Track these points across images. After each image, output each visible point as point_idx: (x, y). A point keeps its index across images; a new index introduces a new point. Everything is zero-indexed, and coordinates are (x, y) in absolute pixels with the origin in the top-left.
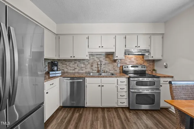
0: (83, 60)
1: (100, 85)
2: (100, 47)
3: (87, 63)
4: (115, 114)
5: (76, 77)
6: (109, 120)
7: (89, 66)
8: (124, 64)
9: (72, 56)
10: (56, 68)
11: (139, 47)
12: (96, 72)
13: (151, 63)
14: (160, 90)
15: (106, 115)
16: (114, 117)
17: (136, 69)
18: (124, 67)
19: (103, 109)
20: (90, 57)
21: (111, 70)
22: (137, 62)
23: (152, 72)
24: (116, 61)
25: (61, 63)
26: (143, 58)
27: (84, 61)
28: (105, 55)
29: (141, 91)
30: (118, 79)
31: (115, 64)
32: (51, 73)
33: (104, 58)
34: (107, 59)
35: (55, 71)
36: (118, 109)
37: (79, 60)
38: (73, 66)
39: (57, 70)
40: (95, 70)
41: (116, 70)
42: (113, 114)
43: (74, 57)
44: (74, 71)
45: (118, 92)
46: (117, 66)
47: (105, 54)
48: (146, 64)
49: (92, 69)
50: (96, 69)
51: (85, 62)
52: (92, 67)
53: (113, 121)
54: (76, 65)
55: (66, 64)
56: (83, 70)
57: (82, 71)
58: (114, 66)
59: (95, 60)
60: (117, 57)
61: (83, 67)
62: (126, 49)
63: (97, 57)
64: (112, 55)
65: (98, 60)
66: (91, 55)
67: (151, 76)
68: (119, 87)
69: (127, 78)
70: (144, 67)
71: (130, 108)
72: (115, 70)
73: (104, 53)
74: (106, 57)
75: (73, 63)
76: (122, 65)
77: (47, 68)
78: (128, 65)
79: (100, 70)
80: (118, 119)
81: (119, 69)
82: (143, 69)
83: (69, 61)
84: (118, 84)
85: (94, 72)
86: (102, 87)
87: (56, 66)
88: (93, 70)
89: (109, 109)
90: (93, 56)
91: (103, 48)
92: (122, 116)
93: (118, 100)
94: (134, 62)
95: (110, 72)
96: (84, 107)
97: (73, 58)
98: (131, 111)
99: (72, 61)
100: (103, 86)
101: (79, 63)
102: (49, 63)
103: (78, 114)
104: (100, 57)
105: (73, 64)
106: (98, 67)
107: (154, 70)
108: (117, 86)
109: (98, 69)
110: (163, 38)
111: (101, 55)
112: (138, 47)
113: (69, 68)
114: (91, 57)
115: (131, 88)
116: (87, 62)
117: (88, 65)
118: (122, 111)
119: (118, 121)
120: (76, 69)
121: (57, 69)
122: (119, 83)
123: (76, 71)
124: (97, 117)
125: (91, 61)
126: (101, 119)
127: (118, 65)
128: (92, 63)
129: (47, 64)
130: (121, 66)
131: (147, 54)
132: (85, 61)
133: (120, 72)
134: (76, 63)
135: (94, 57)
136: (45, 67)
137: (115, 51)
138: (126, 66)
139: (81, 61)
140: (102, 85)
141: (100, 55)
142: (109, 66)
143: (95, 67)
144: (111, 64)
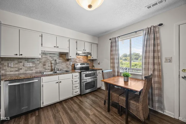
0: (32, 58)
1: (58, 81)
2: (55, 47)
3: (38, 62)
4: (72, 102)
5: (29, 77)
6: (69, 108)
7: (41, 65)
8: (75, 63)
9: (18, 54)
11: (85, 50)
13: (92, 62)
14: (97, 78)
15: (65, 105)
16: (72, 104)
17: (84, 66)
18: (75, 64)
19: (60, 103)
20: (42, 56)
21: (64, 68)
22: (84, 61)
23: (92, 67)
24: (69, 60)
26: (87, 58)
27: (33, 60)
29: (88, 80)
30: (73, 75)
31: (68, 63)
33: (58, 57)
36: (73, 98)
37: (27, 59)
38: (17, 66)
40: (49, 69)
41: (69, 68)
42: (71, 103)
43: (21, 55)
44: (17, 73)
45: (73, 84)
48: (89, 62)
50: (50, 68)
52: (45, 67)
53: (71, 107)
54: (21, 64)
55: (2, 64)
56: (32, 70)
57: (31, 72)
58: (67, 64)
59: (49, 59)
60: (71, 57)
61: (32, 67)
62: (77, 51)
63: (50, 56)
64: (65, 54)
65: (52, 59)
66: (44, 53)
67: (92, 70)
68: (74, 80)
69: (79, 73)
70: (88, 65)
71: (82, 94)
73: (58, 53)
74: (60, 57)
76: (74, 63)
78: (78, 63)
79: (54, 69)
80: (75, 104)
81: (71, 66)
82: (88, 66)
83: (8, 60)
84: (73, 79)
85: (46, 71)
88: (46, 69)
89: (66, 101)
90: (45, 55)
91: (59, 48)
92: (78, 101)
93: (73, 91)
94: (82, 61)
95: (64, 69)
97: (18, 56)
98: (82, 96)
99: (14, 60)
101: (26, 62)
103: (34, 118)
104: (54, 56)
105: (16, 64)
106: (52, 66)
107: (93, 66)
109: (52, 68)
110: (97, 46)
113: (8, 69)
114: (44, 56)
115: (82, 79)
116: (38, 60)
117: (39, 64)
118: (76, 99)
119: (75, 105)
120: (21, 69)
122: (74, 77)
123: (21, 71)
124: (57, 110)
125: (43, 60)
126: (62, 110)
127: (70, 63)
128: (45, 62)
130: (72, 64)
131: (89, 56)
132: (35, 60)
133: (72, 69)
134: (21, 62)
135: (46, 56)
137: (68, 52)
138: (77, 64)
139: (30, 60)
140: (60, 82)
141: (53, 54)
143: (49, 66)
144: (65, 63)
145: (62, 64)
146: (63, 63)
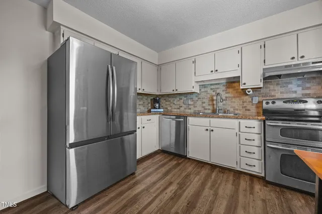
0: (191, 94)
2: (212, 72)
3: (197, 99)
4: (231, 178)
6: (215, 181)
9: (174, 90)
10: (157, 105)
11: (303, 57)
12: (210, 111)
15: (214, 174)
16: (227, 181)
18: (264, 102)
20: (200, 90)
21: (237, 110)
25: (165, 99)
27: (191, 96)
28: (225, 84)
30: (240, 122)
31: (247, 98)
32: (152, 110)
33: (224, 88)
34: (231, 90)
35: (157, 108)
38: (178, 103)
39: (159, 108)
40: (209, 109)
41: (249, 110)
43: (177, 90)
44: (178, 110)
45: (240, 143)
46: (249, 102)
47: (227, 83)
49: (203, 107)
50: (211, 107)
51: (194, 96)
52: (204, 105)
53: (221, 183)
54: (182, 101)
55: (170, 101)
56: (190, 109)
57: (189, 111)
58: (243, 102)
59: (209, 94)
60: (245, 84)
61: (190, 105)
62: (265, 67)
63: (211, 89)
64: (238, 82)
65: (214, 93)
66: (203, 85)
68: (243, 136)
69: (261, 121)
72: (246, 110)
73: (224, 81)
74: (228, 88)
75: (178, 99)
76: (261, 99)
77: (150, 105)
79: (216, 109)
83: (173, 97)
84: (240, 131)
86: (211, 132)
87: (158, 103)
88: (206, 109)
90: (205, 87)
91: (218, 72)
93: (240, 159)
96: (185, 157)
97: (176, 92)
99: (176, 97)
100: (212, 130)
101: (185, 99)
102: (151, 100)
103: (175, 162)
104: (217, 88)
105: (178, 101)
106: (213, 105)
108: (240, 134)
109: (213, 107)
111: (219, 84)
112: (299, 59)
113: (174, 106)
114: (203, 90)
115: (267, 139)
116: (196, 96)
117: (198, 101)
120: (181, 107)
121: (159, 106)
122: (243, 129)
123: (182, 109)
124: (199, 172)
125: (202, 95)
127: (252, 100)
128: (204, 98)
129: (150, 101)
134: (181, 99)
135: (206, 89)
136: (148, 105)
137: (240, 75)
138: (270, 101)
139: (189, 96)
141: (216, 84)
142: (235, 102)
143: (209, 105)
144: (238, 99)
145: (232, 102)
146: (233, 100)
